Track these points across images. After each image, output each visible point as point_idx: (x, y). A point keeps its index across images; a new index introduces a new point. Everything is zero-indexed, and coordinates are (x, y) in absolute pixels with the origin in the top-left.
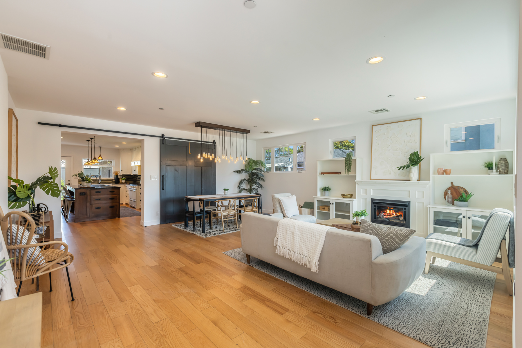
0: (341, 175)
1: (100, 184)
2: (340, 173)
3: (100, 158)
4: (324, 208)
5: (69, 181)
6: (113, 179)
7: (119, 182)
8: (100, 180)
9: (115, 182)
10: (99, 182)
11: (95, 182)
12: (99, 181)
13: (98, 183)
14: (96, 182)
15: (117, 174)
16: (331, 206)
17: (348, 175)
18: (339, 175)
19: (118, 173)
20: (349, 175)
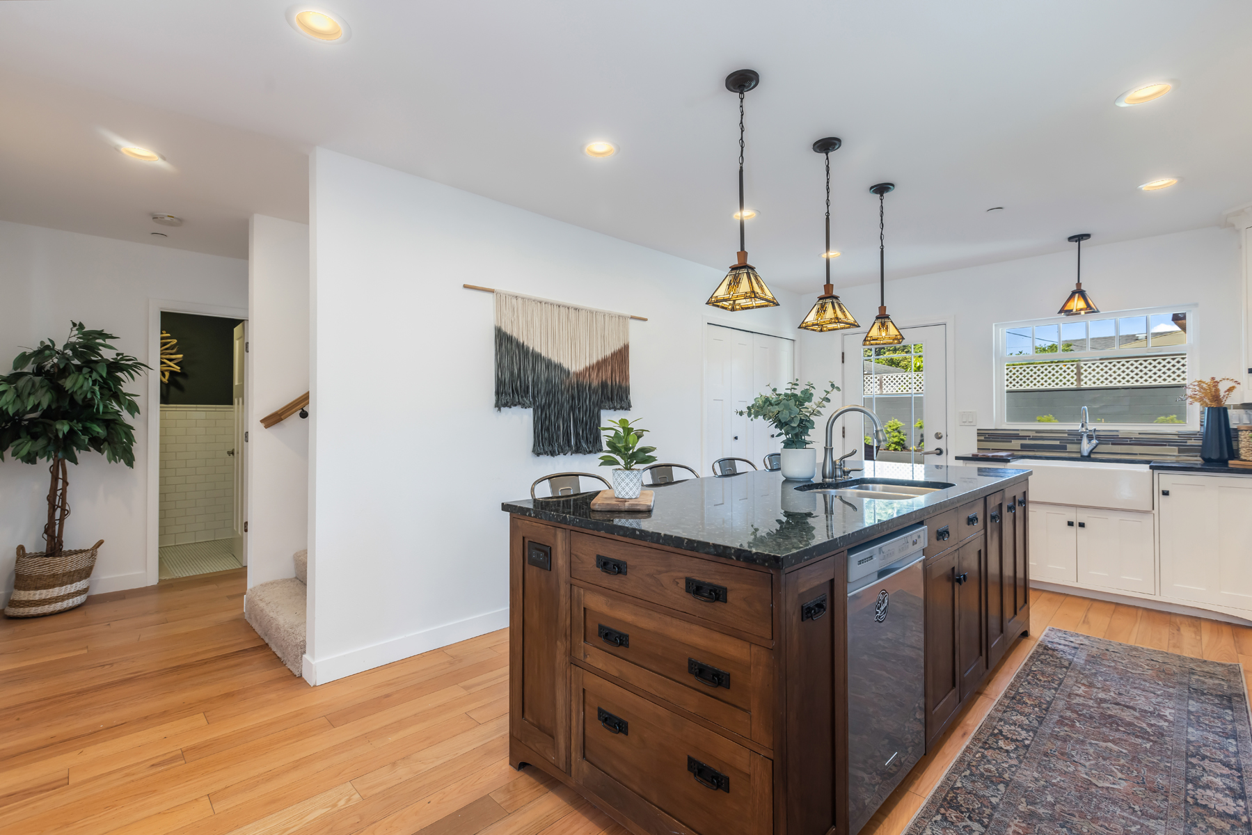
1: (1088, 458)
3: (1078, 304)
5: (938, 437)
6: (1190, 436)
7: (1234, 454)
8: (1090, 438)
9: (1202, 451)
10: (1086, 447)
11: (1065, 448)
12: (1085, 440)
13: (1080, 452)
14: (1070, 447)
15: (1216, 397)
19: (1223, 388)
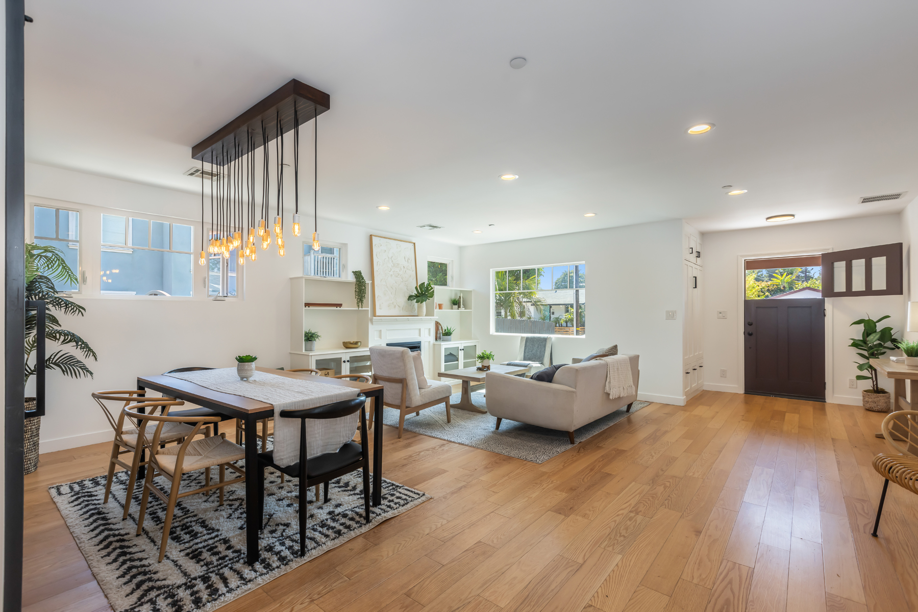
0: (341, 308)
2: (340, 305)
4: (326, 373)
16: (343, 365)
17: (360, 309)
18: (338, 308)
20: (363, 309)
